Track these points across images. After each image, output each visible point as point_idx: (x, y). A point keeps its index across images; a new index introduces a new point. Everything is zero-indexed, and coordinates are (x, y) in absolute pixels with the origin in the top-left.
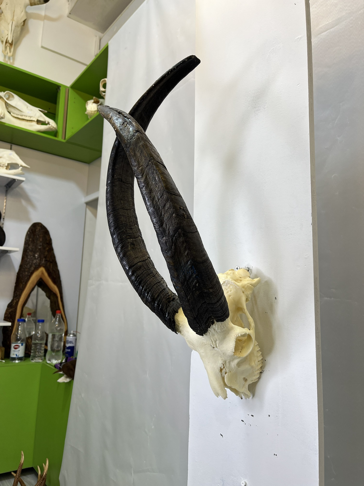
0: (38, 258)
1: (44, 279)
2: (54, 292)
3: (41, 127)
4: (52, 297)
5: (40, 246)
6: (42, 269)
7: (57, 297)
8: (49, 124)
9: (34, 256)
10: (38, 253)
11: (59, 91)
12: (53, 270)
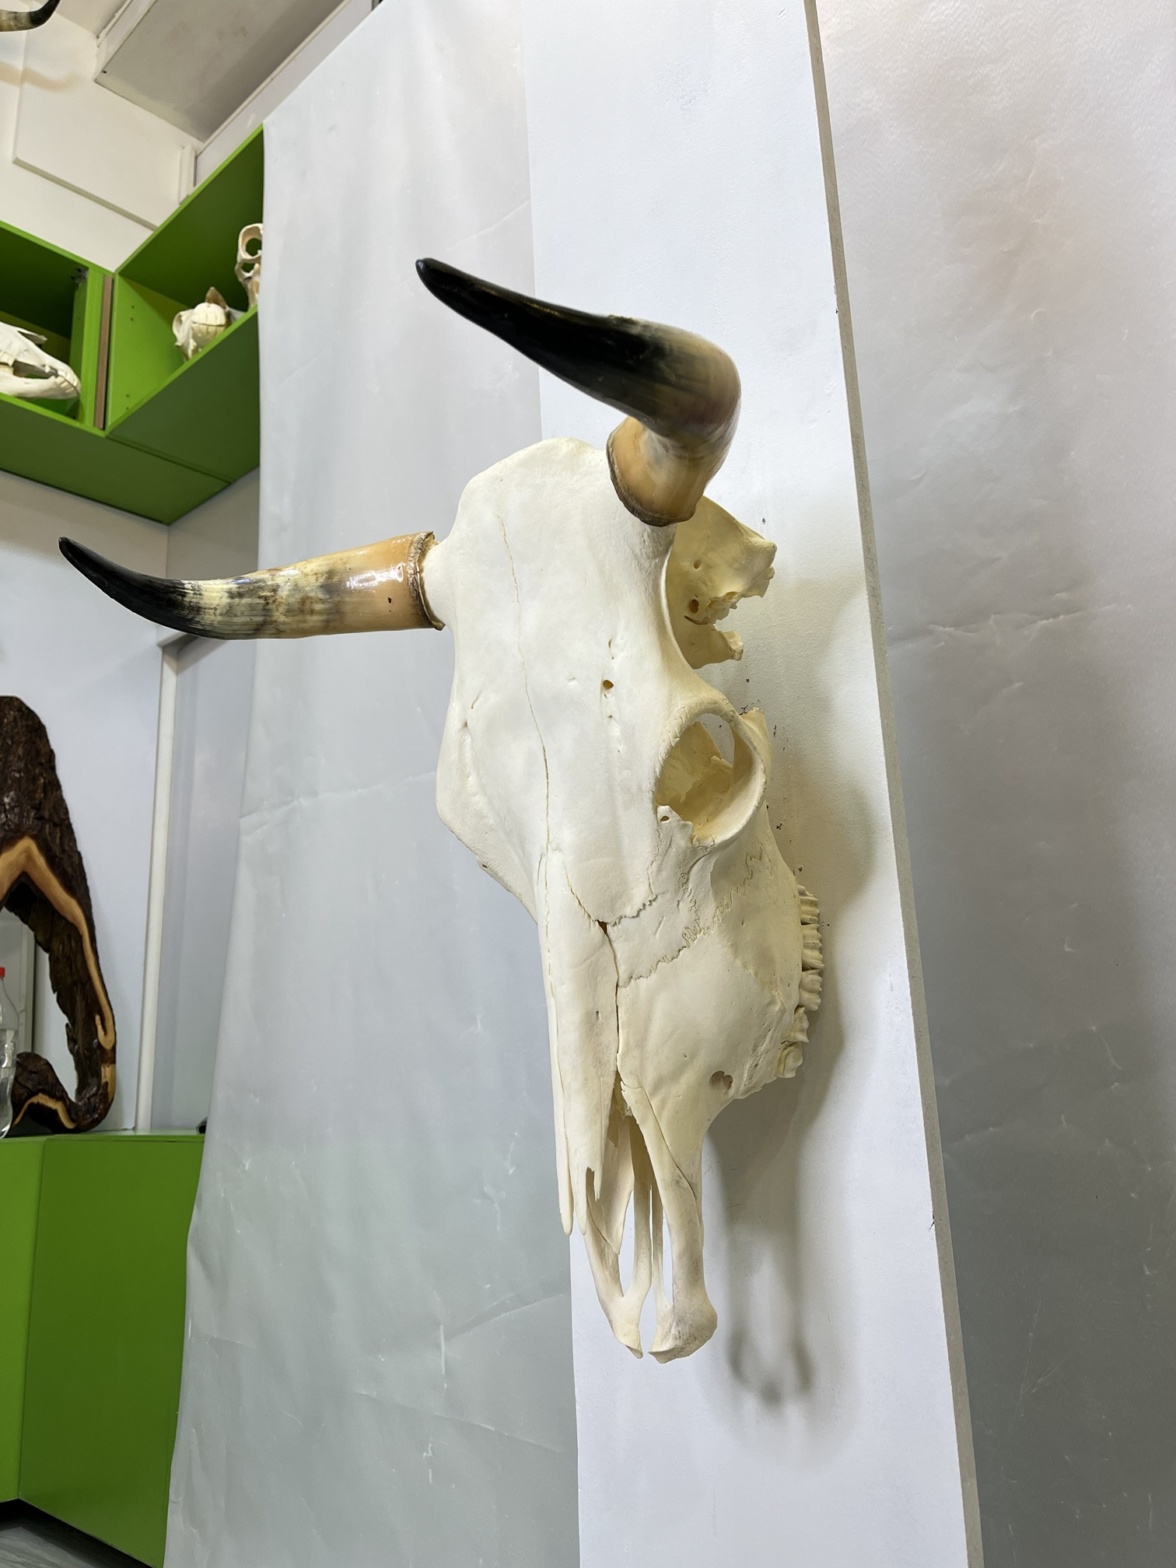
0: (12, 808)
1: (35, 876)
2: (70, 918)
3: (27, 383)
4: (56, 946)
5: (19, 771)
6: (27, 844)
7: (80, 937)
8: (57, 375)
10: (12, 793)
11: (80, 285)
12: (63, 851)
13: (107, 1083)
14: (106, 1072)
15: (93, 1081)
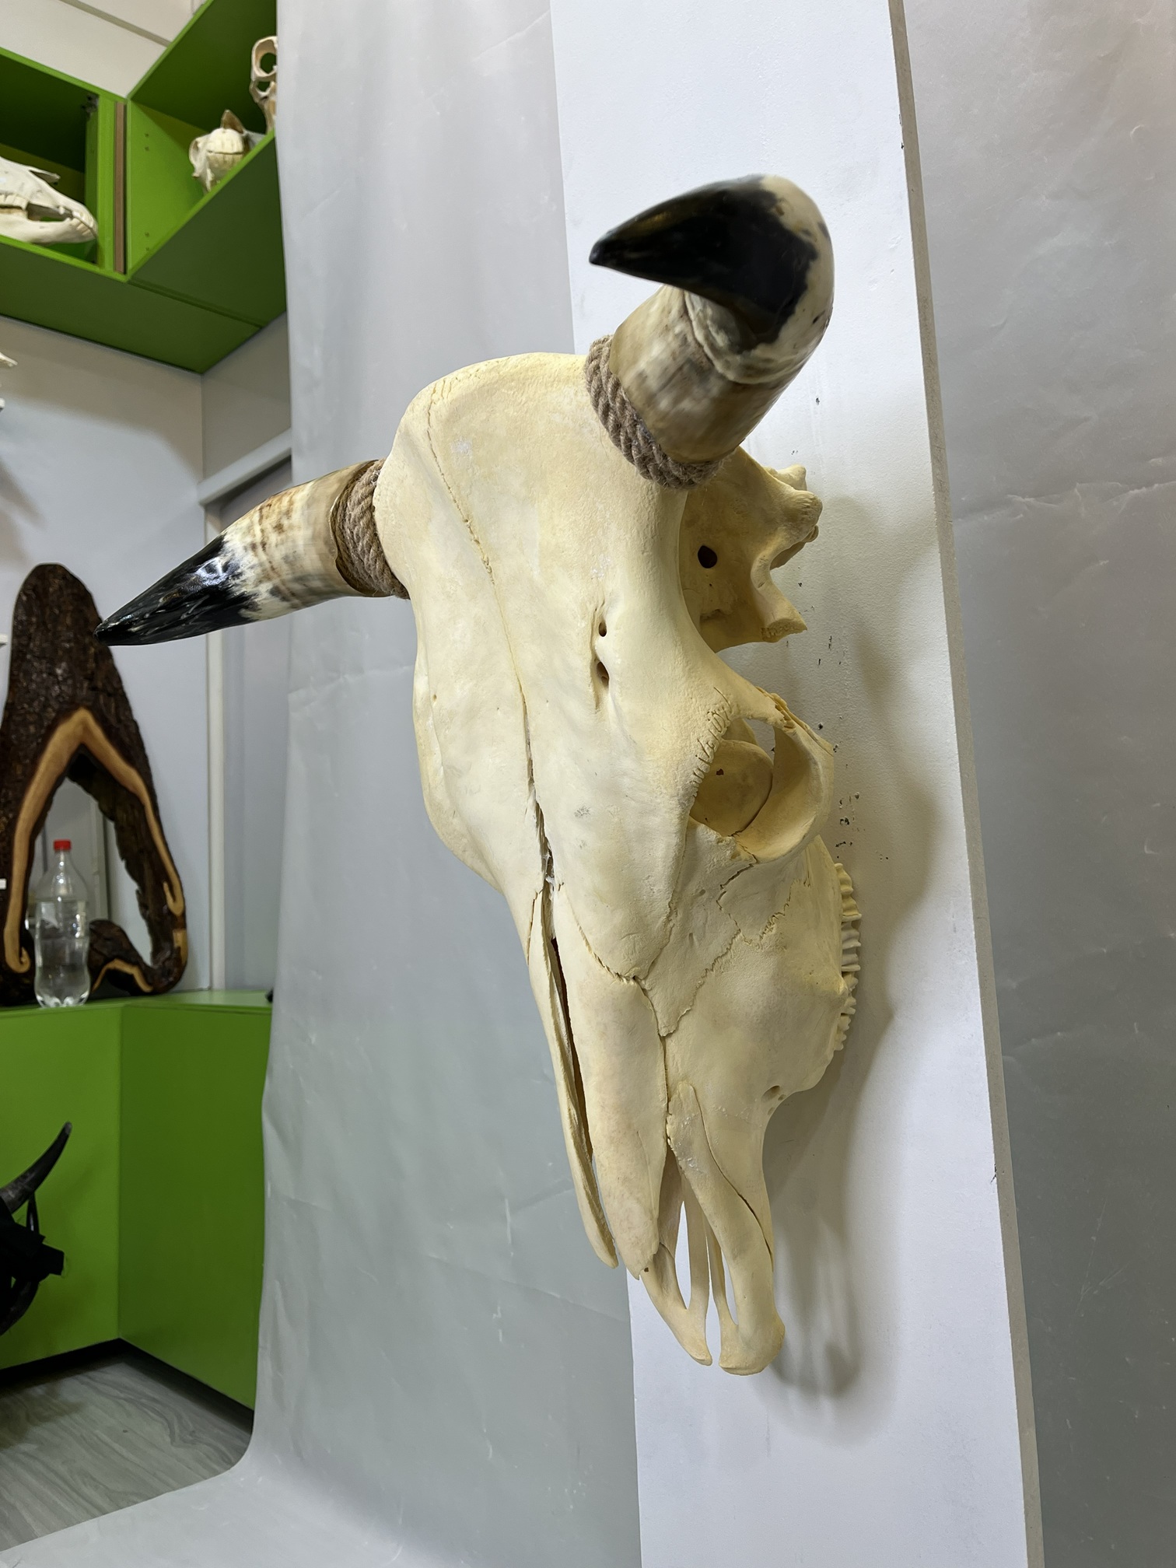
0: (65, 680)
1: (93, 747)
2: (131, 788)
3: (42, 227)
4: (120, 814)
5: (69, 641)
6: (82, 715)
7: (142, 807)
8: (72, 217)
9: (52, 674)
10: (64, 665)
11: (92, 114)
12: (119, 721)
13: (179, 948)
14: (178, 936)
15: (166, 945)
